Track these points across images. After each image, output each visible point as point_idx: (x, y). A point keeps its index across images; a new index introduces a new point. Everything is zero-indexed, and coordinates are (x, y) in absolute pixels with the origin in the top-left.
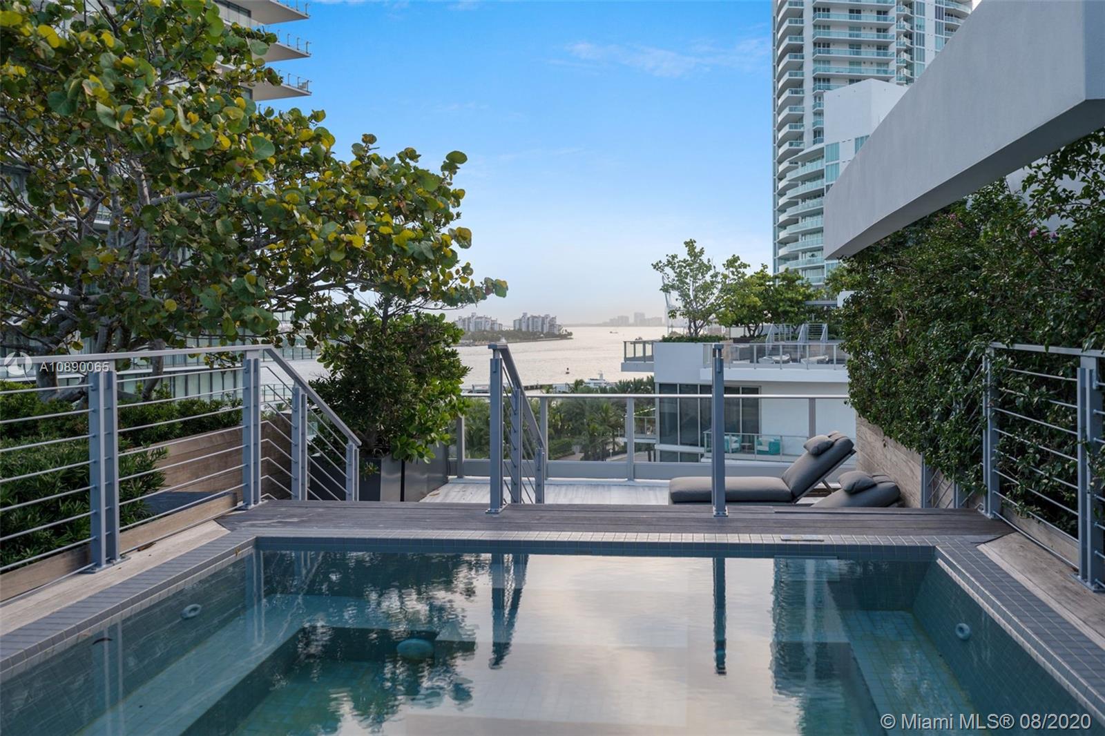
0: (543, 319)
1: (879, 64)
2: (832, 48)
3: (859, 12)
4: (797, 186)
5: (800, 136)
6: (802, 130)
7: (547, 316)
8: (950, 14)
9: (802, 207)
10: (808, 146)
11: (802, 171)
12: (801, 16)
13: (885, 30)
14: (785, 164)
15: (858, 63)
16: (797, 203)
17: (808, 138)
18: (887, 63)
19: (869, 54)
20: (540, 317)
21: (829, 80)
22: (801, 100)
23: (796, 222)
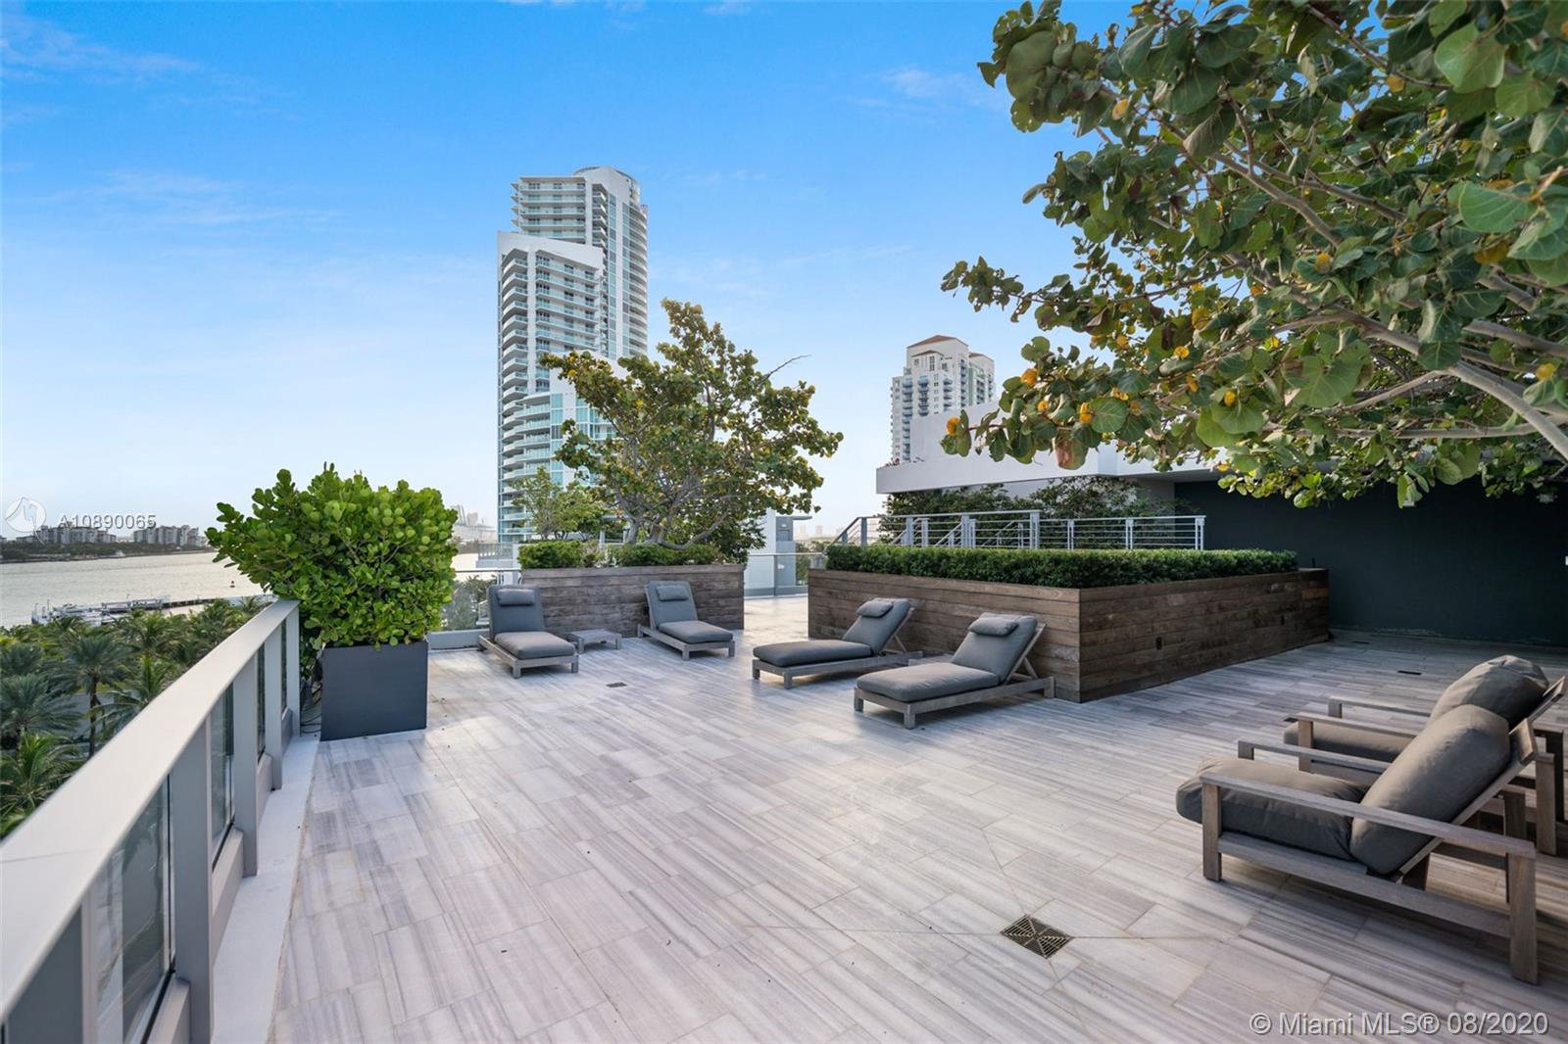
0: (180, 531)
1: (588, 338)
2: (551, 318)
3: (572, 295)
4: (522, 423)
5: (525, 384)
6: (525, 378)
7: (185, 528)
8: (633, 310)
9: (527, 441)
10: (532, 393)
11: (526, 412)
12: (526, 287)
13: (592, 313)
14: (512, 404)
15: (572, 334)
16: (522, 438)
17: (531, 386)
18: (593, 338)
19: (579, 328)
20: (174, 527)
21: (548, 343)
22: (526, 355)
23: (522, 452)
